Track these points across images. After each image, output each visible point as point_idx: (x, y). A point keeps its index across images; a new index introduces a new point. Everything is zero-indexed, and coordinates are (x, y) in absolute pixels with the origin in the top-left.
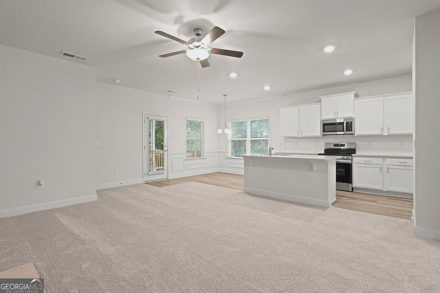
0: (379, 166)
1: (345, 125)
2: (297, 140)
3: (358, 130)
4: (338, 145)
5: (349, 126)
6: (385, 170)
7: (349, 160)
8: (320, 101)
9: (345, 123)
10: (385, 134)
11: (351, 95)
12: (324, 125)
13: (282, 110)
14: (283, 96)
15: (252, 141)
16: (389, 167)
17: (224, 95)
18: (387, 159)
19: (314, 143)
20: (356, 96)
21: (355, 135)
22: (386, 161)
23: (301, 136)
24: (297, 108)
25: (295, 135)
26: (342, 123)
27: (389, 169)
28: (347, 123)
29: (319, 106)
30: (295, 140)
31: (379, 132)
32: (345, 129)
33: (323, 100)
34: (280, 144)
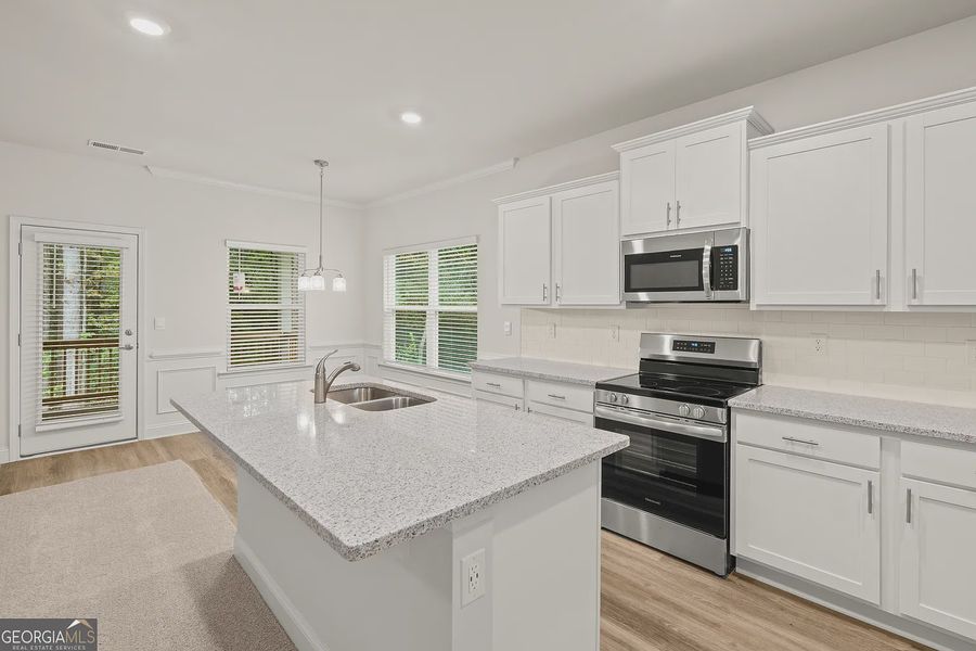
0: (862, 476)
1: (706, 260)
2: (557, 318)
3: (765, 283)
4: (686, 345)
5: (725, 269)
6: (894, 504)
7: (716, 424)
8: (617, 166)
9: (707, 254)
10: (898, 306)
11: (733, 126)
13: (502, 208)
14: (517, 160)
17: (316, 162)
18: (907, 446)
20: (758, 127)
21: (753, 307)
22: (898, 455)
23: (555, 305)
24: (545, 199)
26: (696, 255)
27: (916, 501)
28: (716, 252)
29: (614, 185)
30: (551, 318)
31: (864, 296)
32: (706, 280)
33: (625, 159)
34: (507, 329)
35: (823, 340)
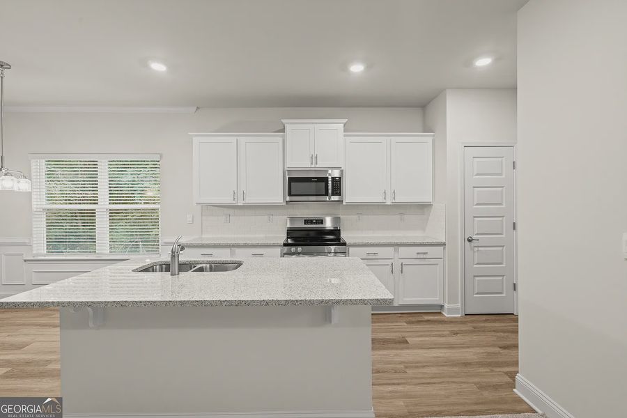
0: (389, 262)
1: (330, 182)
2: (231, 211)
4: (310, 222)
5: (336, 187)
6: (397, 268)
8: (283, 130)
9: (330, 179)
10: (389, 202)
12: (291, 180)
13: (195, 139)
14: (198, 108)
15: (112, 212)
16: (405, 262)
19: (266, 217)
21: (344, 203)
24: (234, 139)
25: (228, 200)
26: (325, 180)
27: (403, 267)
28: (334, 179)
29: (280, 140)
30: (226, 211)
31: (380, 199)
32: (330, 191)
33: (288, 128)
34: (191, 219)
35: (361, 216)
